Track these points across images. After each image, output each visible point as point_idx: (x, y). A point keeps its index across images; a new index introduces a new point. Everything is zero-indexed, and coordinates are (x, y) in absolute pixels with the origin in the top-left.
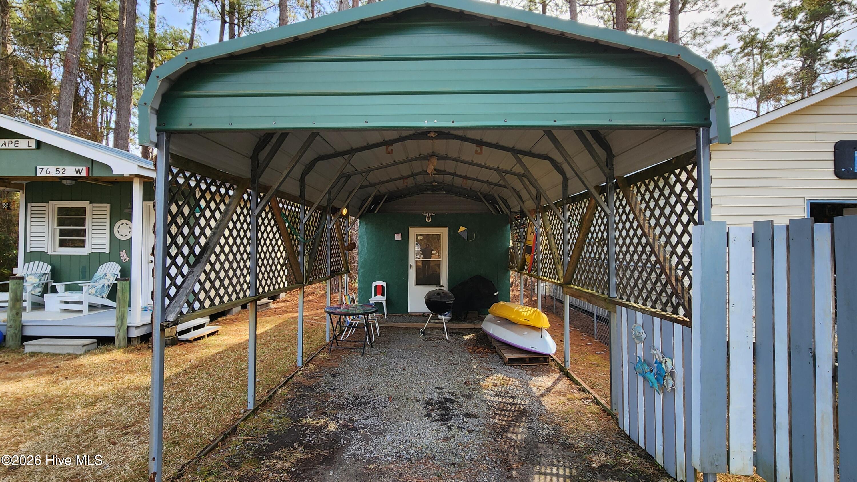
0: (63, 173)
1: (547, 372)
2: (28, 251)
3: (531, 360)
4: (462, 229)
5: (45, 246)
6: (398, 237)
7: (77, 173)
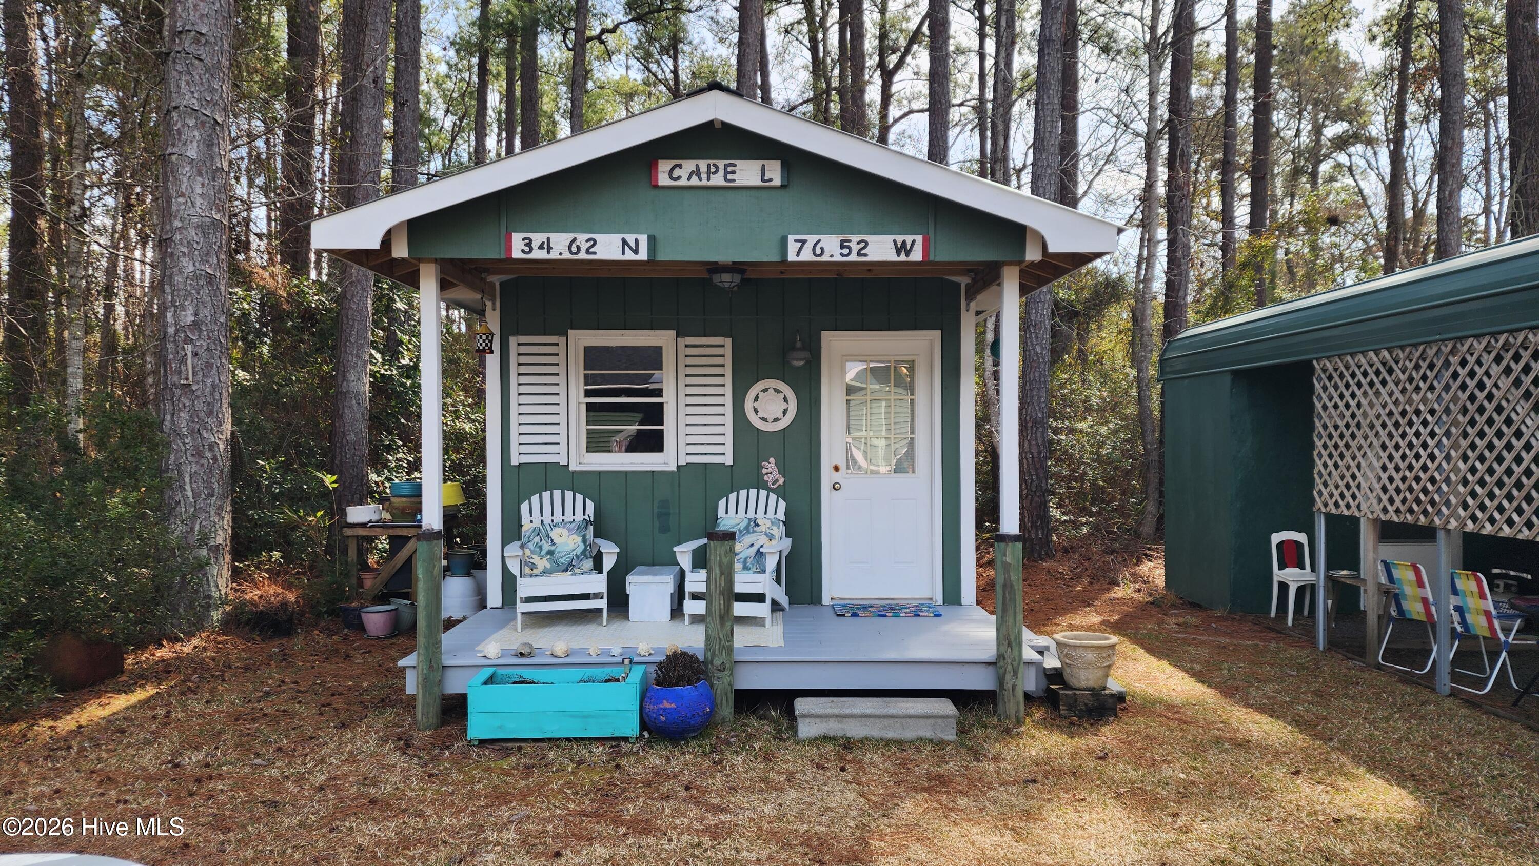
0: (859, 254)
2: (514, 461)
5: (562, 448)
7: (898, 254)
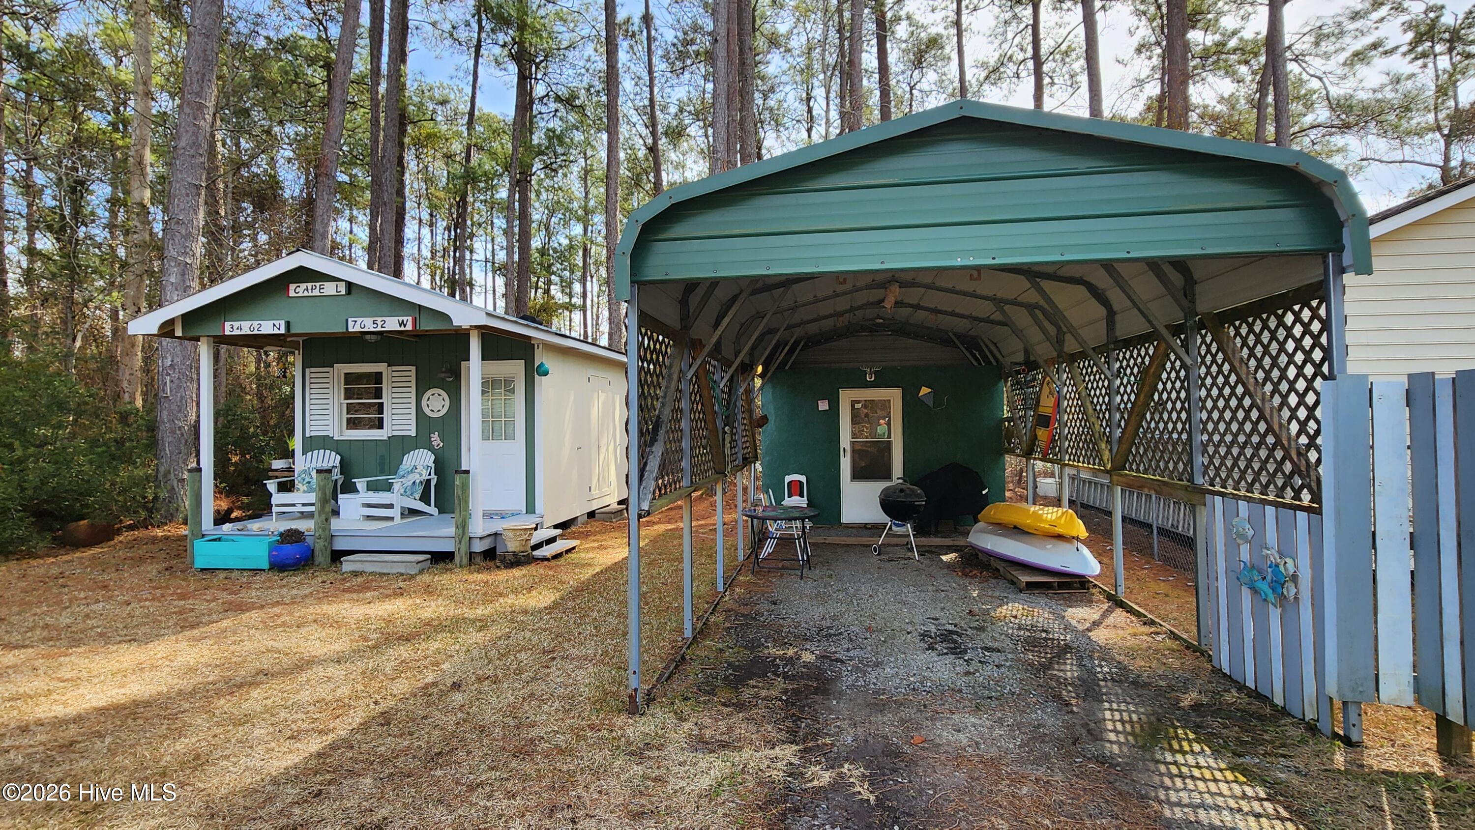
0: (382, 327)
1: (1090, 602)
2: (307, 435)
3: (1061, 585)
4: (925, 391)
5: (330, 428)
6: (823, 406)
7: (400, 326)
